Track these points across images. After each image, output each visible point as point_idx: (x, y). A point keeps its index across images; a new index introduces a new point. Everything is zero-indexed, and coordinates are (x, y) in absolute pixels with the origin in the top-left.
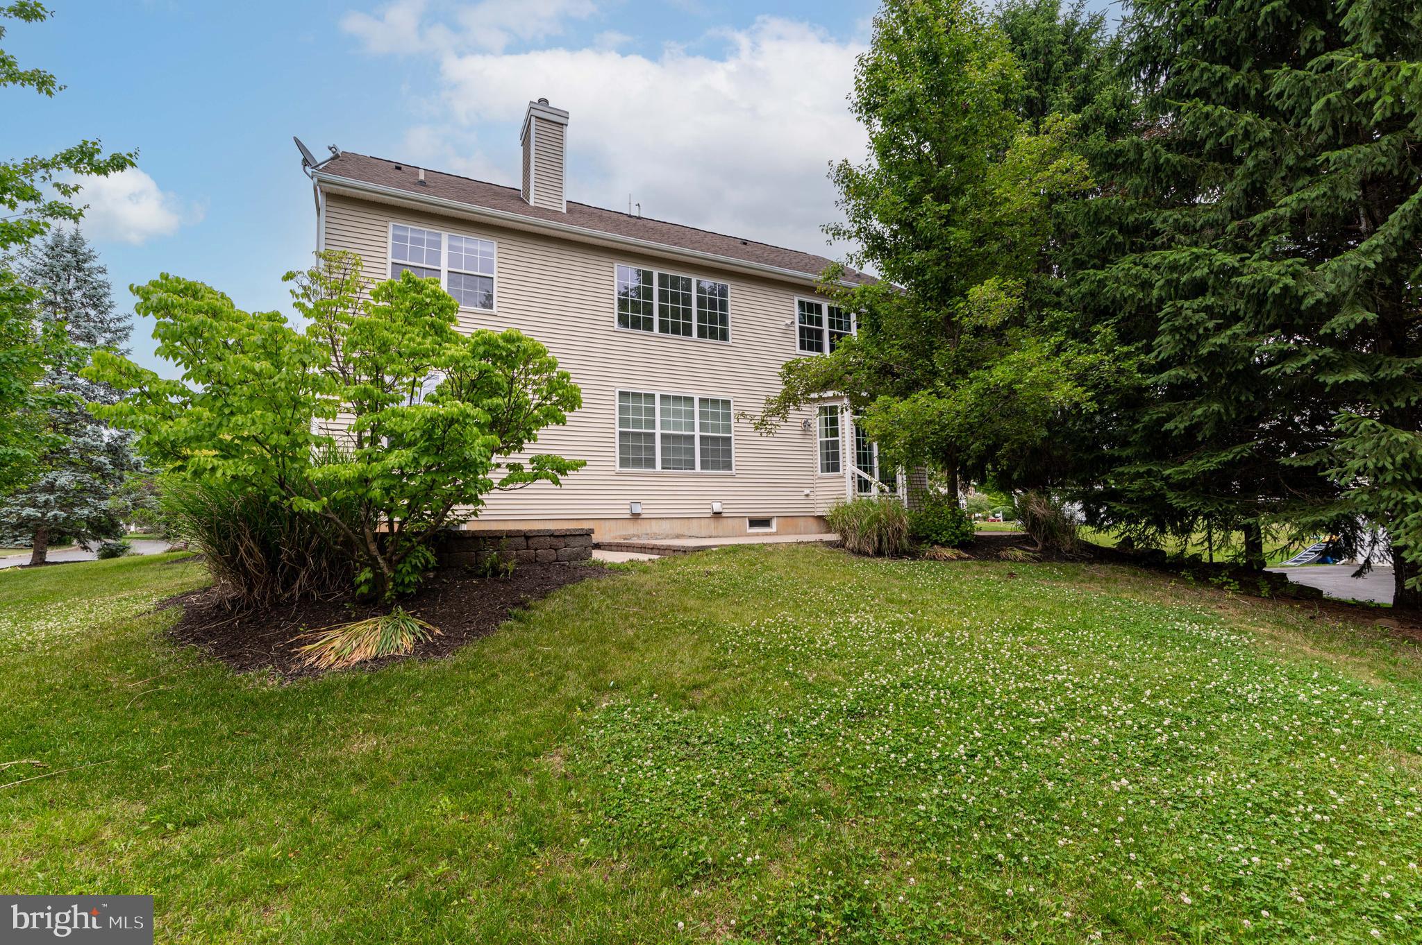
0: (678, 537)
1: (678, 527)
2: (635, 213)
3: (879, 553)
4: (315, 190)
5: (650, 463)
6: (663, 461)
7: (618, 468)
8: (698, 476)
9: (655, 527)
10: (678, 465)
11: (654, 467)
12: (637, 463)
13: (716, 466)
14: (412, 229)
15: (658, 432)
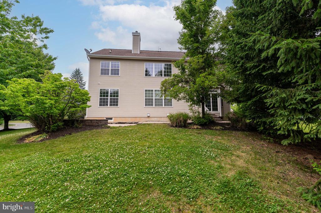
0: (158, 121)
1: (158, 119)
2: (160, 50)
3: (176, 126)
4: (88, 57)
5: (152, 105)
6: (155, 105)
7: (145, 106)
8: (164, 108)
9: (153, 119)
10: (159, 105)
11: (153, 106)
12: (149, 105)
13: (168, 105)
14: (104, 62)
15: (154, 98)
